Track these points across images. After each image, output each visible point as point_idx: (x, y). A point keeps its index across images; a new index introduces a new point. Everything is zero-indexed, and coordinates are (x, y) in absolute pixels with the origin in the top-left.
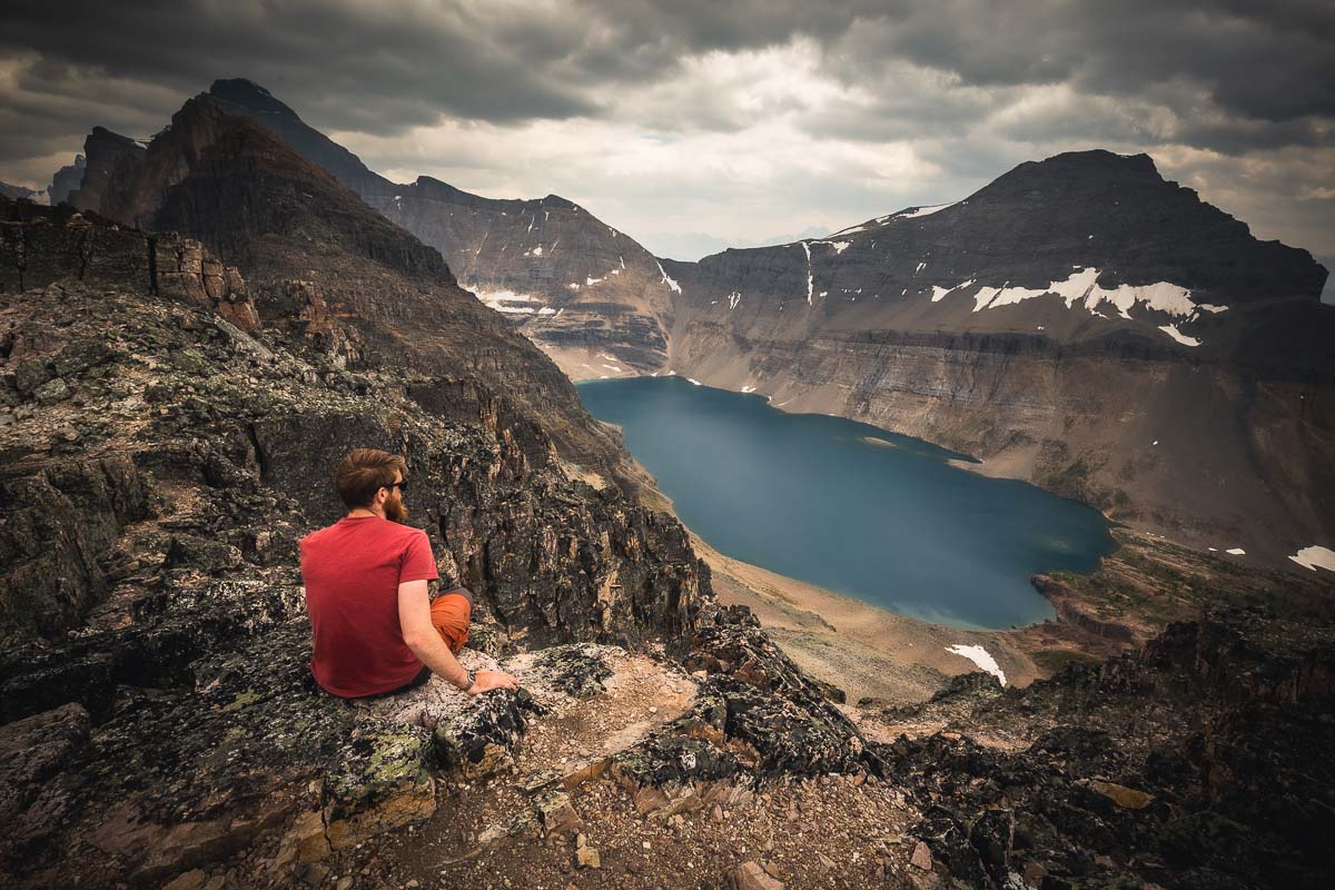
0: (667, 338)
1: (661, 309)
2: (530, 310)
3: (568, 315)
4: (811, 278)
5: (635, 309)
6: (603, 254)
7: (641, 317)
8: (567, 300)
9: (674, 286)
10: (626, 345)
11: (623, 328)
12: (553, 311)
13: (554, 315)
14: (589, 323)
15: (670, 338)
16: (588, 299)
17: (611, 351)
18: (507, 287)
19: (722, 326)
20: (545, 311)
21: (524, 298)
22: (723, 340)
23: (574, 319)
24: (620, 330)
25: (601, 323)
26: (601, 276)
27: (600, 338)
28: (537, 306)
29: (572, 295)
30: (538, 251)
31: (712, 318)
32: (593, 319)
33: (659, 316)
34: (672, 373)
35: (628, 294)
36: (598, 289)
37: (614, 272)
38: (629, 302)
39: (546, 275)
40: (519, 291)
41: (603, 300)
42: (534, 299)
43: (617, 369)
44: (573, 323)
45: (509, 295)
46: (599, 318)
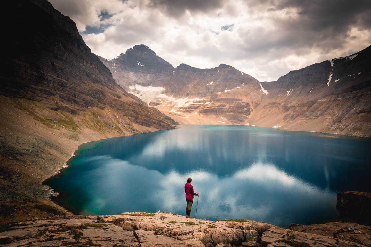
0: (252, 111)
1: (255, 100)
2: (202, 103)
3: (213, 103)
4: (332, 75)
5: (241, 100)
6: (234, 81)
7: (242, 103)
8: (215, 98)
9: (265, 92)
10: (232, 113)
11: (233, 107)
12: (208, 103)
13: (208, 104)
14: (219, 106)
15: (254, 110)
16: (223, 97)
17: (225, 116)
18: (197, 97)
19: (279, 104)
20: (207, 103)
21: (202, 99)
22: (277, 108)
23: (214, 105)
24: (231, 108)
25: (225, 106)
26: (231, 89)
27: (222, 111)
28: (204, 102)
29: (217, 96)
30: (211, 83)
31: (277, 101)
32: (222, 104)
33: (252, 102)
34: (248, 124)
35: (241, 94)
36: (228, 93)
37: (238, 87)
38: (240, 97)
39: (211, 91)
40: (201, 97)
41: (229, 97)
42: (205, 100)
43: (224, 122)
44: (213, 106)
45: (197, 99)
46: (224, 104)
